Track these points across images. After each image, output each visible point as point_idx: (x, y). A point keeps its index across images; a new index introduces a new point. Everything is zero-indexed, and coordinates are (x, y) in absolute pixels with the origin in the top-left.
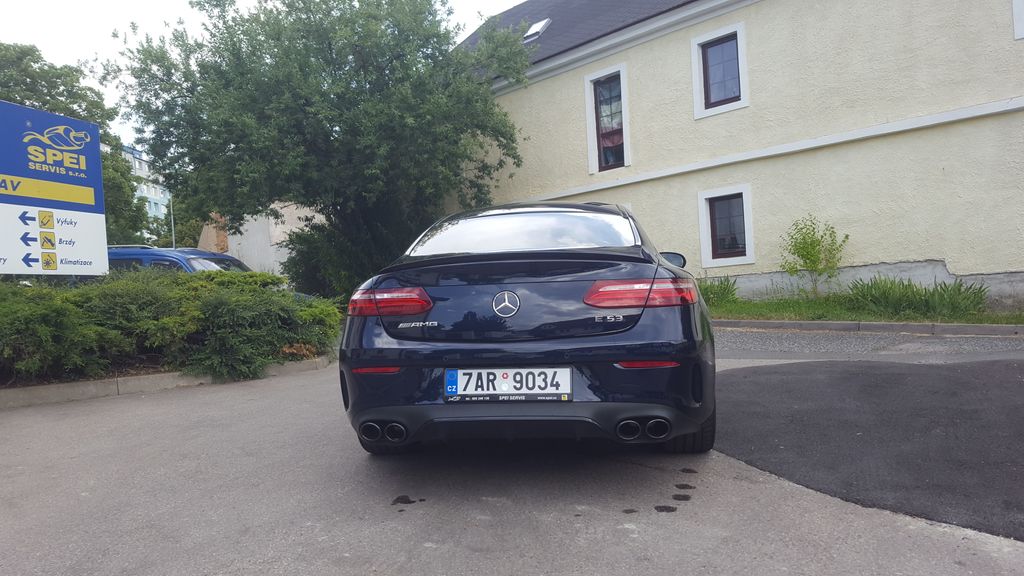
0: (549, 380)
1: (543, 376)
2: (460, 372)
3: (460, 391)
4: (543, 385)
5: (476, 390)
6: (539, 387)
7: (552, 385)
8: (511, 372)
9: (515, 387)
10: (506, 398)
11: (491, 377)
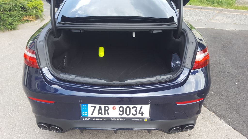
0: (138, 111)
1: (135, 109)
2: (89, 105)
3: (90, 115)
4: (135, 113)
5: (98, 114)
6: (133, 114)
7: (139, 113)
8: (118, 106)
9: (120, 114)
10: (115, 119)
11: (107, 108)
